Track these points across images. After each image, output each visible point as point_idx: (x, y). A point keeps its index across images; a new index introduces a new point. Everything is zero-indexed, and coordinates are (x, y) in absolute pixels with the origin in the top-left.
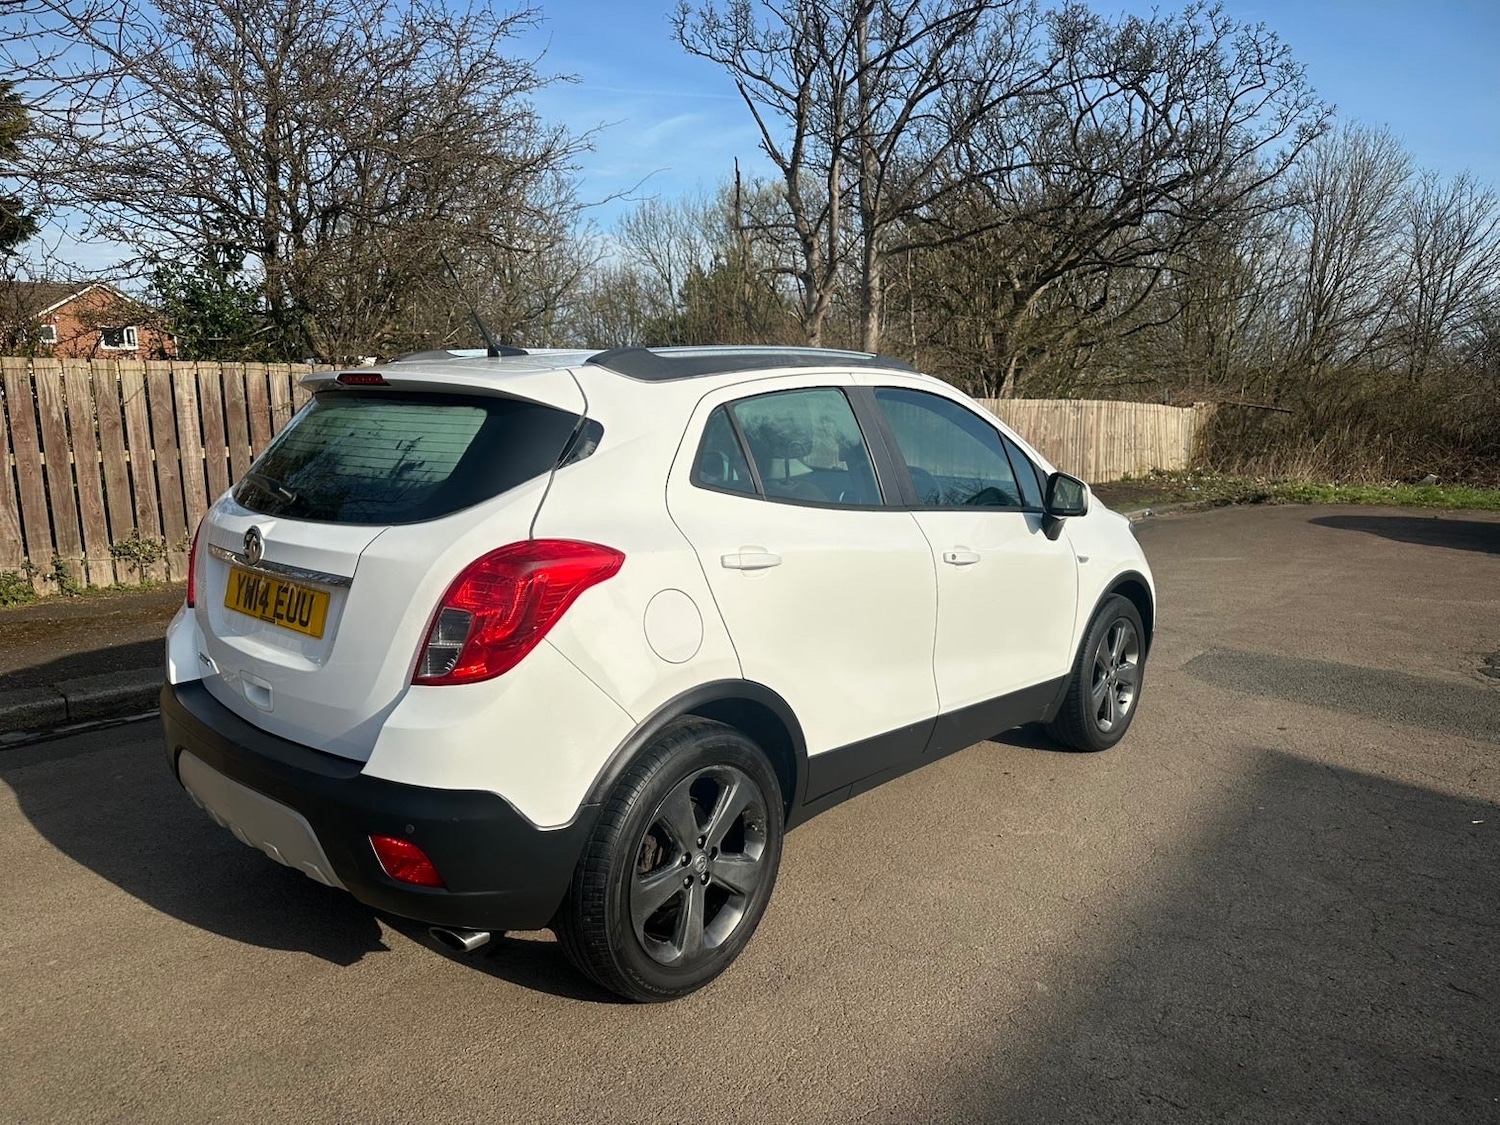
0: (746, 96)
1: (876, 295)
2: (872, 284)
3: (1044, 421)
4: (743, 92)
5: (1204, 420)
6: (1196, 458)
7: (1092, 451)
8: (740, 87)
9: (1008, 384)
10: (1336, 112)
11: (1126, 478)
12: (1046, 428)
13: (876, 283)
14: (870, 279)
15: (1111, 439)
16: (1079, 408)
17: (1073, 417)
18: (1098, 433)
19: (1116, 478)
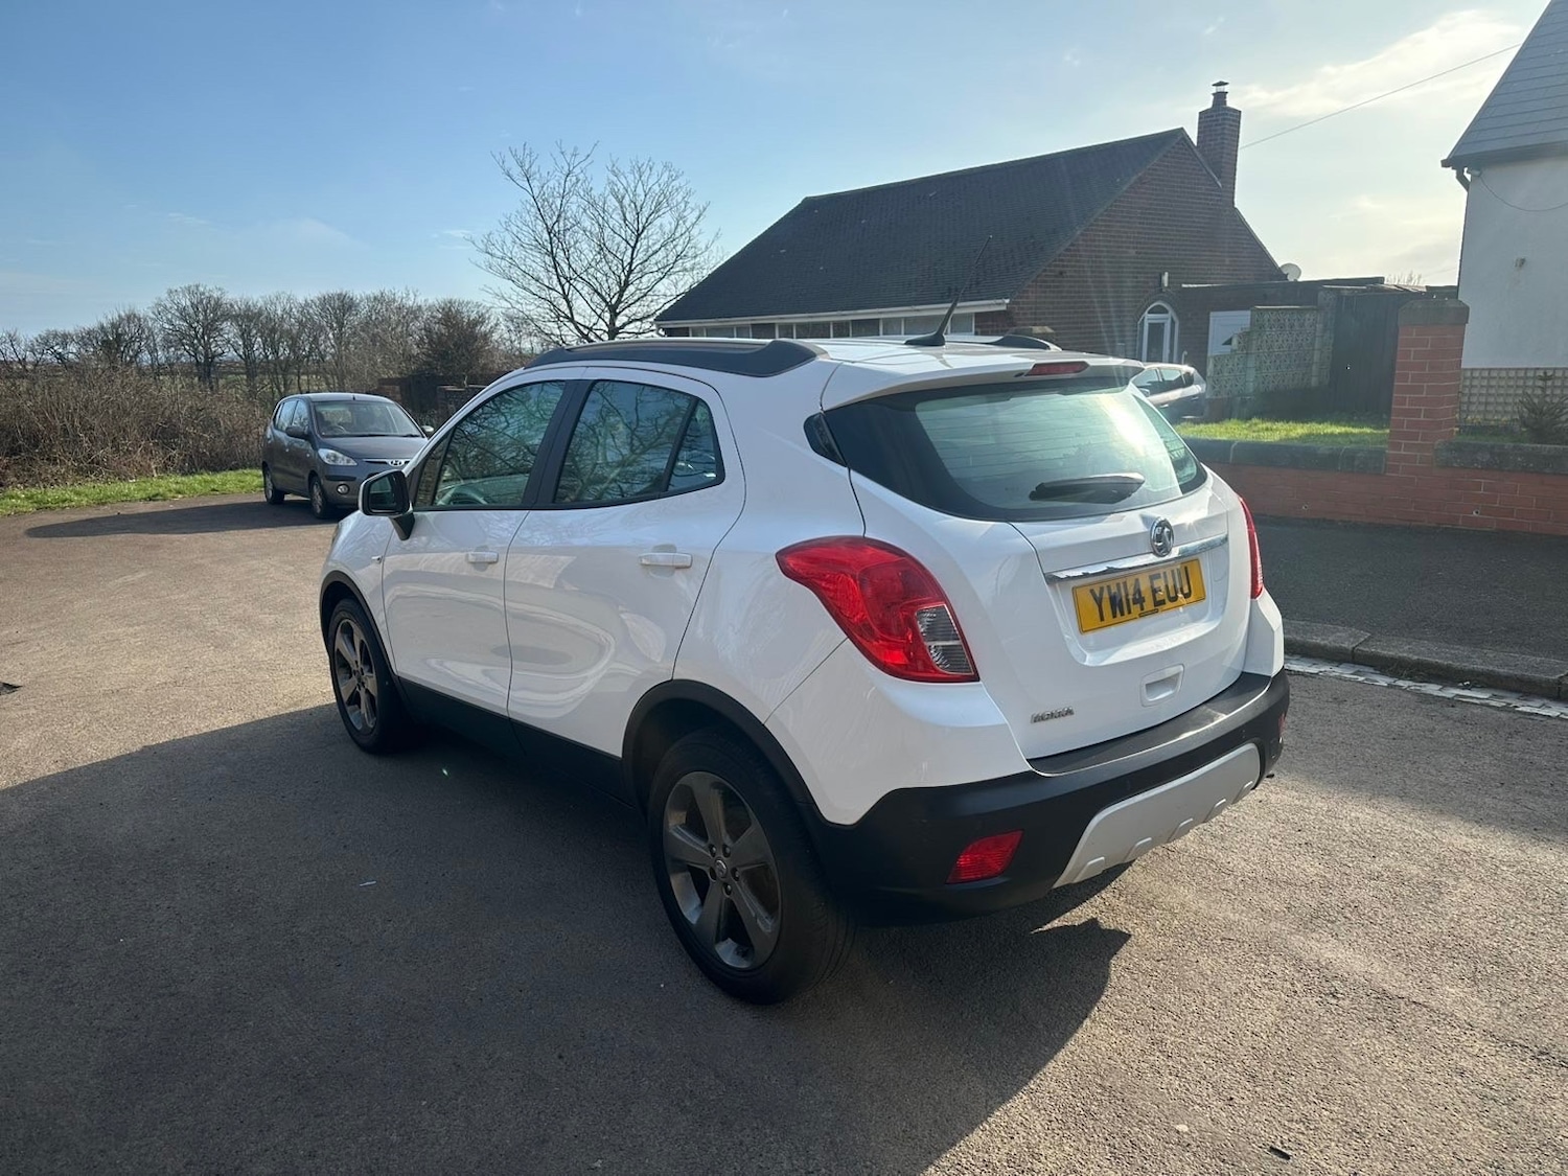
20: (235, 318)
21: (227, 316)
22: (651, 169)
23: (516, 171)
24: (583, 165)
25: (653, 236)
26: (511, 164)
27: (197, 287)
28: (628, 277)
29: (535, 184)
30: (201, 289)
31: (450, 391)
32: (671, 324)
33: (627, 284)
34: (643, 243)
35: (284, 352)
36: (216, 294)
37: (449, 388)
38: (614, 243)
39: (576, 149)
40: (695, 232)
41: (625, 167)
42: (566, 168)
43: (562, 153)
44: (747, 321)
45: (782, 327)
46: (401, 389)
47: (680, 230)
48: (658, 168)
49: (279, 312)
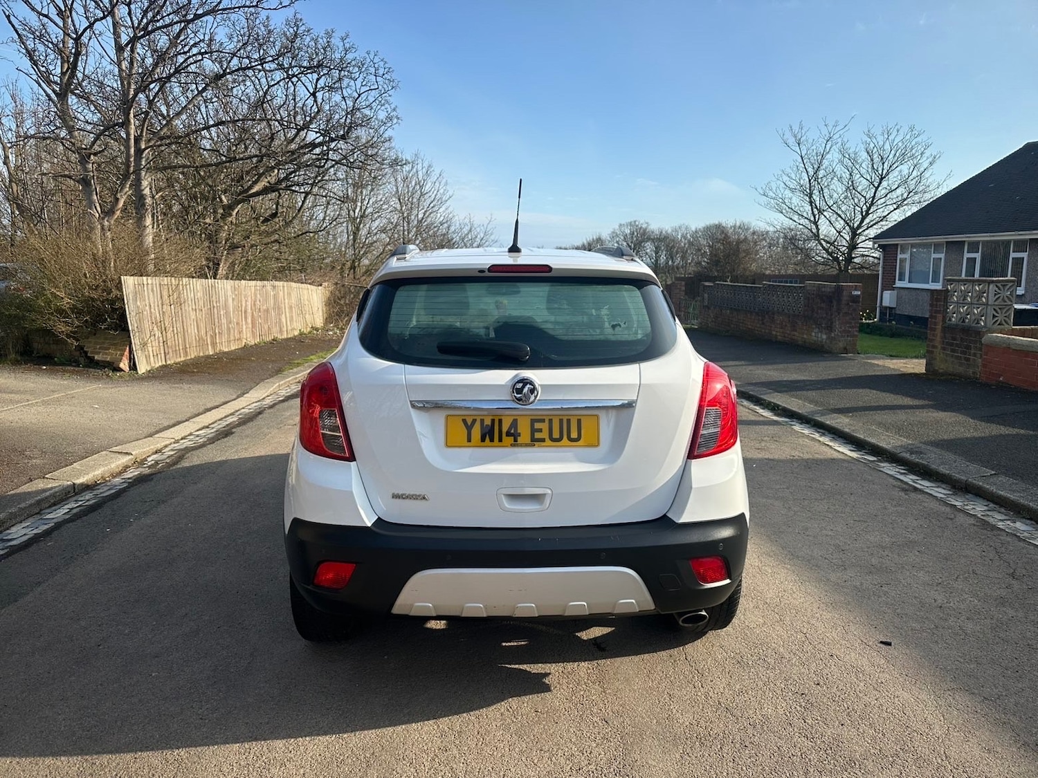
0: (13, 26)
1: (149, 201)
2: (144, 192)
3: (258, 296)
4: (10, 22)
5: (328, 294)
6: (328, 320)
7: (283, 315)
8: (8, 17)
9: (222, 270)
10: (397, 109)
11: (301, 334)
12: (260, 301)
13: (147, 192)
14: (143, 188)
15: (291, 308)
16: (274, 287)
17: (272, 293)
18: (285, 303)
19: (296, 333)
20: (653, 240)
21: (649, 239)
22: (898, 131)
23: (792, 141)
24: (841, 132)
25: (893, 178)
26: (788, 135)
27: (635, 222)
28: (869, 209)
29: (803, 148)
30: (637, 223)
31: (706, 286)
32: (884, 242)
33: (867, 214)
34: (884, 183)
35: (678, 260)
36: (644, 226)
37: (707, 284)
38: (862, 184)
39: (837, 122)
40: (927, 174)
41: (877, 131)
42: (828, 135)
43: (826, 125)
44: (941, 239)
45: (970, 244)
46: (686, 284)
47: (915, 174)
48: (905, 129)
49: (679, 237)
